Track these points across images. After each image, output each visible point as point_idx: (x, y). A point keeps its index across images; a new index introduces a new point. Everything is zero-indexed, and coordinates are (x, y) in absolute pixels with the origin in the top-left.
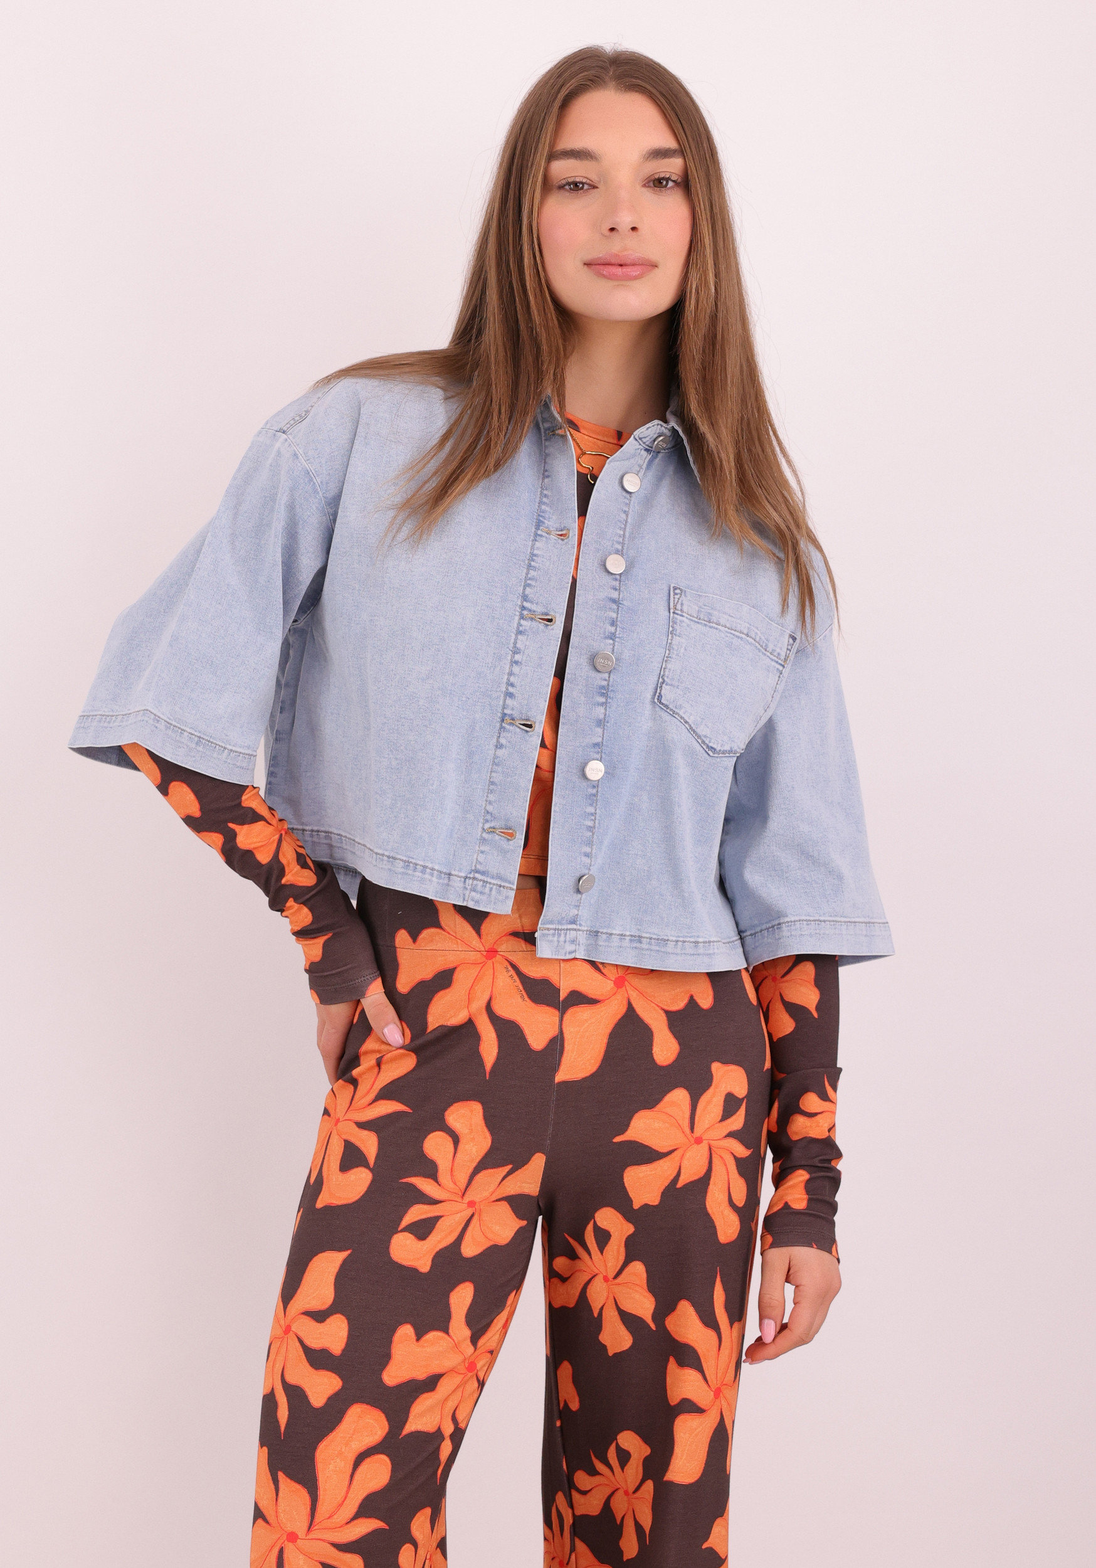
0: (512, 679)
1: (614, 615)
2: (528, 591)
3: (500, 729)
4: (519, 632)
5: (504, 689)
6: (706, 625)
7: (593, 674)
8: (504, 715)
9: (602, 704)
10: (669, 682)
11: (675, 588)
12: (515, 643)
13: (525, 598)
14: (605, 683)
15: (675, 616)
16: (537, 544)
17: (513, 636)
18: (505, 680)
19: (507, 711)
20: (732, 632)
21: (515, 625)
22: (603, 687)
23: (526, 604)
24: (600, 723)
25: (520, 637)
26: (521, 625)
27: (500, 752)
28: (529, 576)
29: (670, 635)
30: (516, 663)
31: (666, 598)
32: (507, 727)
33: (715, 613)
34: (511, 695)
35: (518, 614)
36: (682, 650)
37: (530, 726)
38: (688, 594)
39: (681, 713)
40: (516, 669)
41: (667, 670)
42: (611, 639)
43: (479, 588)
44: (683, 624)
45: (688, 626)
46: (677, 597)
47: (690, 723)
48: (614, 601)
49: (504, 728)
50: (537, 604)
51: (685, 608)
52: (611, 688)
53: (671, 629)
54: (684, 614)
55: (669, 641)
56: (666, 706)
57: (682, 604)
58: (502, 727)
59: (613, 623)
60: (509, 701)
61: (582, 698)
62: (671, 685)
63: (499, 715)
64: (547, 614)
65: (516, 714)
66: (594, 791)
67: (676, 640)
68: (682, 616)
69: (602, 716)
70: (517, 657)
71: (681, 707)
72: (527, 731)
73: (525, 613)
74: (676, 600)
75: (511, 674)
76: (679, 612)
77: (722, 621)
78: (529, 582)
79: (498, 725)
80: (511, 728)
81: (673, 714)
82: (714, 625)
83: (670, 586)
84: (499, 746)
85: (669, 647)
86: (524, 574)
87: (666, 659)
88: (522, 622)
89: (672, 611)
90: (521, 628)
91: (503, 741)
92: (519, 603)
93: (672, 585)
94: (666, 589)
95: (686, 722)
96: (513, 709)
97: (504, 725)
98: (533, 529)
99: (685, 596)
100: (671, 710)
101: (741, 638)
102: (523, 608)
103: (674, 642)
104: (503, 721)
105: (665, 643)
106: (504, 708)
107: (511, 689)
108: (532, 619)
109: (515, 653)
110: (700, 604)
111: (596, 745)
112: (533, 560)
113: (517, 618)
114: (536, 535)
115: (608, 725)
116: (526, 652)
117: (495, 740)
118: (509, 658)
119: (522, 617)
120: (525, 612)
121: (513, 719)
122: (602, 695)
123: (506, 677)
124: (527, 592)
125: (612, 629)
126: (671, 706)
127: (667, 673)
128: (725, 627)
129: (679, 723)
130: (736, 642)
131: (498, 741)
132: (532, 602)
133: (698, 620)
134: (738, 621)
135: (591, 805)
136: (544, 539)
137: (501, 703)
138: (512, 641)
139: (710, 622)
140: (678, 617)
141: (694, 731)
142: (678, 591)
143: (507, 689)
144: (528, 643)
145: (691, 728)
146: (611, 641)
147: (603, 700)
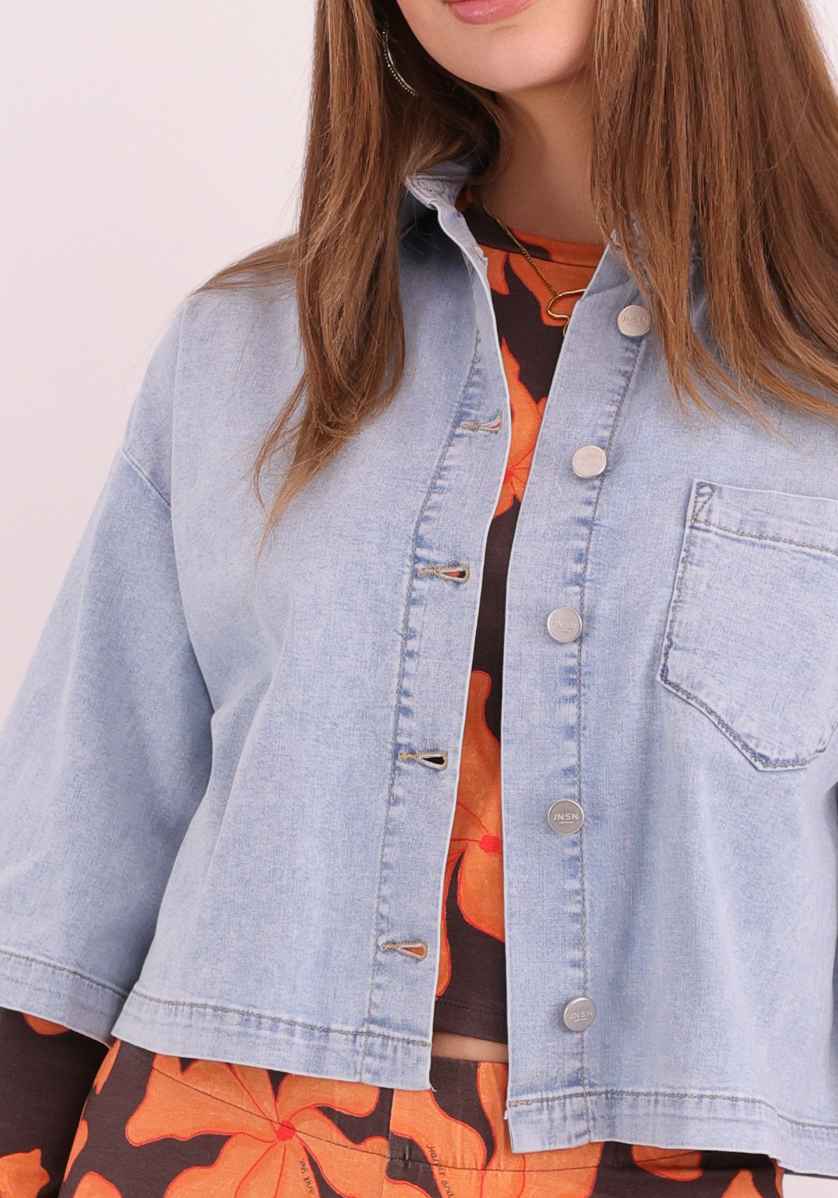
0: (406, 683)
1: (583, 545)
2: (424, 528)
3: (393, 771)
4: (412, 602)
5: (395, 703)
6: (753, 544)
7: (550, 650)
8: (398, 746)
9: (572, 699)
10: (681, 645)
11: (701, 485)
12: (406, 621)
13: (419, 541)
14: (572, 662)
15: (695, 532)
16: (452, 450)
17: (403, 610)
18: (395, 687)
19: (401, 740)
20: (806, 550)
21: (405, 590)
22: (570, 670)
23: (421, 552)
24: (572, 732)
25: (413, 609)
26: (414, 589)
27: (395, 811)
28: (429, 503)
29: (681, 566)
30: (411, 654)
31: (681, 505)
32: (404, 766)
33: (772, 521)
34: (405, 711)
35: (407, 570)
36: (703, 588)
37: (439, 761)
38: (725, 494)
39: (701, 696)
40: (410, 665)
41: (676, 624)
42: (577, 584)
43: (341, 536)
44: (709, 545)
45: (717, 546)
46: (701, 499)
47: (719, 713)
48: (584, 522)
49: (399, 768)
50: (438, 549)
51: (714, 518)
52: (584, 670)
53: (683, 554)
54: (711, 528)
55: (679, 574)
56: (677, 687)
57: (710, 511)
58: (395, 768)
59: (581, 558)
60: (404, 722)
61: (538, 693)
62: (683, 649)
63: (390, 747)
64: (456, 565)
65: (416, 744)
66: (575, 851)
67: (692, 571)
68: (708, 531)
69: (573, 720)
70: (412, 645)
71: (700, 685)
72: (437, 771)
73: (420, 568)
74: (699, 505)
75: (403, 674)
76: (702, 526)
77: (785, 534)
78: (427, 513)
79: (389, 764)
80: (410, 767)
81: (688, 698)
82: (768, 542)
83: (692, 482)
84: (394, 801)
85: (679, 584)
86: (421, 503)
87: (673, 605)
88: (416, 583)
89: (688, 524)
90: (414, 595)
91: (398, 791)
92: (409, 552)
93: (696, 481)
94: (684, 488)
95: (711, 712)
96: (410, 735)
97: (398, 763)
98: (449, 428)
99: (720, 497)
100: (684, 692)
101: (825, 560)
102: (417, 559)
103: (687, 575)
104: (396, 756)
105: (670, 579)
106: (396, 735)
107: (405, 702)
108: (432, 576)
109: (406, 638)
110: (747, 508)
111: (569, 771)
112: (440, 478)
113: (406, 578)
114: (452, 436)
115: (587, 733)
116: (426, 634)
117: (386, 791)
118: (398, 648)
119: (415, 575)
120: (420, 566)
121: (413, 752)
122: (572, 682)
123: (396, 680)
124: (421, 531)
125: (579, 568)
126: (684, 686)
127: (676, 629)
128: (791, 542)
129: (697, 714)
130: (812, 565)
131: (391, 794)
132: (430, 548)
133: (739, 536)
134: (818, 530)
135: (573, 876)
136: (465, 439)
137: (391, 726)
138: (401, 618)
139: (761, 537)
140: (700, 534)
141: (728, 728)
142: (706, 490)
143: (399, 702)
144: (426, 619)
145: (720, 720)
146: (577, 589)
147: (574, 691)
